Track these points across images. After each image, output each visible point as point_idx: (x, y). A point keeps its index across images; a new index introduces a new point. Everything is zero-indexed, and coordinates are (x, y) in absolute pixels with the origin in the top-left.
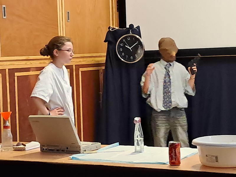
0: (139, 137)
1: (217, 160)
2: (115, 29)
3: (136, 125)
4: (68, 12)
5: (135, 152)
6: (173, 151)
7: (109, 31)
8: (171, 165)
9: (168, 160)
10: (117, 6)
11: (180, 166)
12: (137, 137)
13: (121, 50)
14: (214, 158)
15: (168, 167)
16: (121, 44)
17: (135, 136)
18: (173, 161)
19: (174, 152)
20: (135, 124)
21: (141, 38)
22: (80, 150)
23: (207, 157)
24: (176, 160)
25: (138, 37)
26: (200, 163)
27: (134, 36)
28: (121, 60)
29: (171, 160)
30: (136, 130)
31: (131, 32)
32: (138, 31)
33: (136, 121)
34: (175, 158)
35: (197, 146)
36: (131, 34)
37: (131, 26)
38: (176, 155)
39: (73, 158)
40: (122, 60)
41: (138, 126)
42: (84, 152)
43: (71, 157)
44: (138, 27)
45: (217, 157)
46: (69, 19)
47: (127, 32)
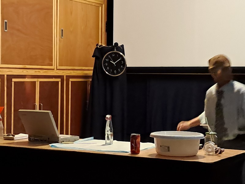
0: (109, 131)
1: (169, 150)
2: (102, 46)
3: (107, 122)
4: (62, 30)
7: (96, 48)
10: (106, 27)
11: (139, 154)
12: (108, 132)
13: (107, 65)
16: (107, 60)
17: (106, 131)
18: (133, 150)
19: (134, 142)
21: (124, 55)
22: (58, 140)
23: (161, 148)
24: (135, 150)
25: (121, 54)
26: (156, 153)
27: (118, 53)
30: (107, 126)
32: (122, 49)
33: (107, 118)
35: (155, 139)
36: (115, 51)
37: (116, 44)
38: (136, 145)
39: (52, 145)
40: (107, 73)
42: (63, 142)
43: (51, 145)
44: (122, 46)
45: (168, 147)
46: (62, 36)
47: (112, 49)
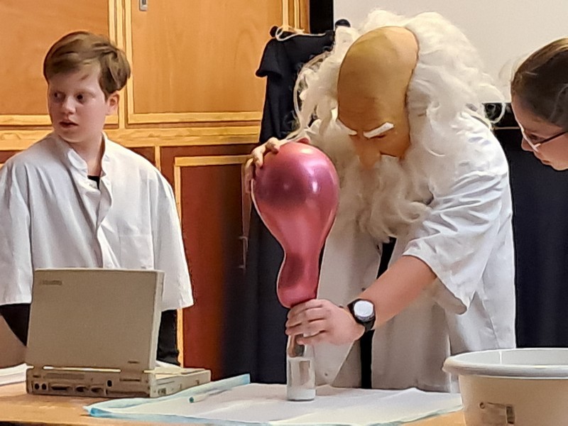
2: (292, 33)
7: (272, 40)
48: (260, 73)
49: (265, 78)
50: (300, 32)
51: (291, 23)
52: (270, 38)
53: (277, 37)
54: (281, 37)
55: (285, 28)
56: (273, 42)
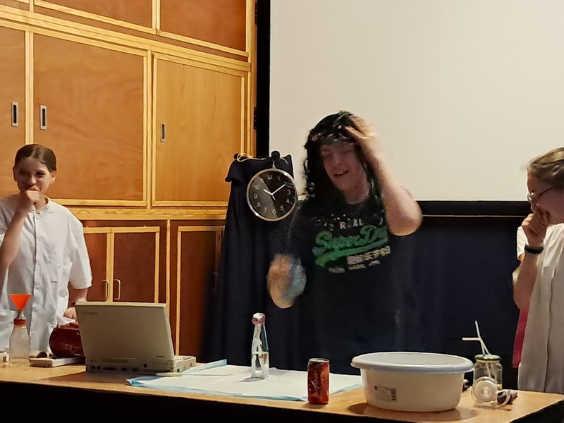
0: (260, 349)
1: (395, 397)
2: (245, 158)
3: (256, 328)
4: (163, 125)
5: (252, 378)
6: (316, 376)
8: (310, 403)
9: (306, 394)
10: (255, 118)
11: (326, 405)
12: (257, 350)
13: (256, 197)
14: (389, 393)
15: (305, 406)
16: (256, 187)
17: (253, 348)
20: (254, 326)
21: (293, 176)
23: (377, 391)
24: (319, 395)
25: (286, 174)
26: (365, 401)
27: (280, 173)
28: (254, 215)
29: (312, 393)
30: (256, 337)
31: (274, 165)
32: (287, 164)
33: (257, 320)
34: (319, 390)
35: (361, 370)
36: (274, 169)
37: (276, 154)
38: (319, 385)
39: (134, 382)
40: (257, 214)
41: (260, 330)
43: (130, 381)
44: (289, 158)
45: (394, 392)
46: (163, 138)
47: (268, 164)
48: (227, 180)
49: (230, 183)
50: (250, 157)
51: (245, 151)
52: (234, 160)
53: (238, 159)
54: (240, 159)
55: (242, 154)
56: (236, 162)
